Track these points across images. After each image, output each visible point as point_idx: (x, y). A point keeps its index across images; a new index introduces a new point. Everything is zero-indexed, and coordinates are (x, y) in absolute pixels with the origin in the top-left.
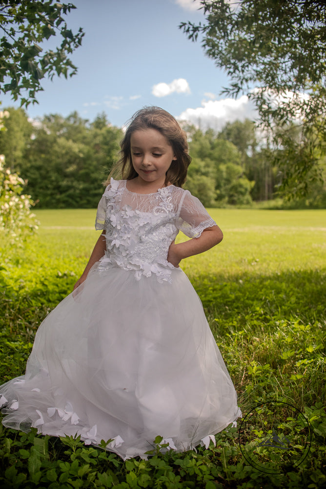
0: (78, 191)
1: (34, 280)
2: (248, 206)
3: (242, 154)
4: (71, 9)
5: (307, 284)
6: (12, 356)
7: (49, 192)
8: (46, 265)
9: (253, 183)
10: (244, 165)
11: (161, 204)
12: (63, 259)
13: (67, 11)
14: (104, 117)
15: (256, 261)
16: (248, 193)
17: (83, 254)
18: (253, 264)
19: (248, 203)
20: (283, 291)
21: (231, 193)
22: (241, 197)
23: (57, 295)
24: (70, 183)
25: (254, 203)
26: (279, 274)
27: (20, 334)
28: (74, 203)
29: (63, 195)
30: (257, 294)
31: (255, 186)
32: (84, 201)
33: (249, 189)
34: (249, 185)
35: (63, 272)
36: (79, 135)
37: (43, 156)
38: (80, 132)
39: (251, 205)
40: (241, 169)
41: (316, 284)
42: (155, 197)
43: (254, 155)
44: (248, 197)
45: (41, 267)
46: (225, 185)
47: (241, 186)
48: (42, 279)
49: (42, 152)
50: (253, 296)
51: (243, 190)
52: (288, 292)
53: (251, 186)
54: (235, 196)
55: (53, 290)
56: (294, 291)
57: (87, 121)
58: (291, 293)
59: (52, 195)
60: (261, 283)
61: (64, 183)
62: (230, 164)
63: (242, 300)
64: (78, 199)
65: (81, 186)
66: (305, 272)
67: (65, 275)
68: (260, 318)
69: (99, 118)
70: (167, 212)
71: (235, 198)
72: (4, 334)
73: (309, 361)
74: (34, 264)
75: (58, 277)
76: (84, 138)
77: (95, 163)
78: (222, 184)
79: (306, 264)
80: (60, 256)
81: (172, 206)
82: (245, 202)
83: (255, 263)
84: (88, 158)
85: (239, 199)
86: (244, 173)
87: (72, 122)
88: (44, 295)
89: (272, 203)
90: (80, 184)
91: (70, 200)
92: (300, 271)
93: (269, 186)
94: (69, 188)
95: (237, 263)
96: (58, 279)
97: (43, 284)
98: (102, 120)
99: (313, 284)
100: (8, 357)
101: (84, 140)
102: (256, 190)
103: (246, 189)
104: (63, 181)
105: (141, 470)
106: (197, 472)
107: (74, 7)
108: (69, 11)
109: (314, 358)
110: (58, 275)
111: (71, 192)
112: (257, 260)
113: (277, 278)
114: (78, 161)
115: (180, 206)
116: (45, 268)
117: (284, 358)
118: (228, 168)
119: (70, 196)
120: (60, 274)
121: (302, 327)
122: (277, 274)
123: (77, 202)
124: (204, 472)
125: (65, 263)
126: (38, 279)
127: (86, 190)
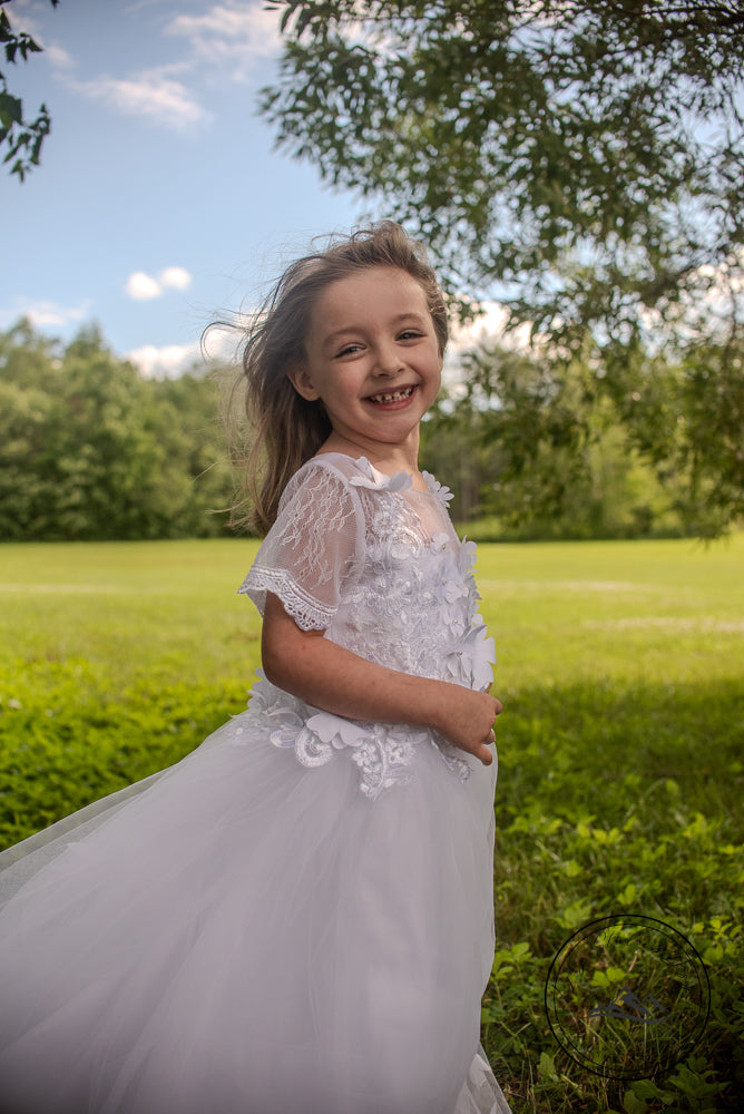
0: (26, 501)
4: (28, 52)
13: (18, 52)
14: (96, 332)
28: (17, 529)
36: (36, 373)
57: (56, 341)
65: (35, 489)
69: (82, 335)
76: (48, 379)
77: (67, 436)
84: (53, 426)
87: (19, 340)
90: (32, 484)
91: (8, 523)
98: (90, 340)
99: (603, 720)
101: (47, 384)
107: (34, 47)
108: (25, 56)
114: (30, 431)
117: (567, 925)
119: (7, 513)
121: (601, 835)
123: (23, 526)
127: (46, 498)
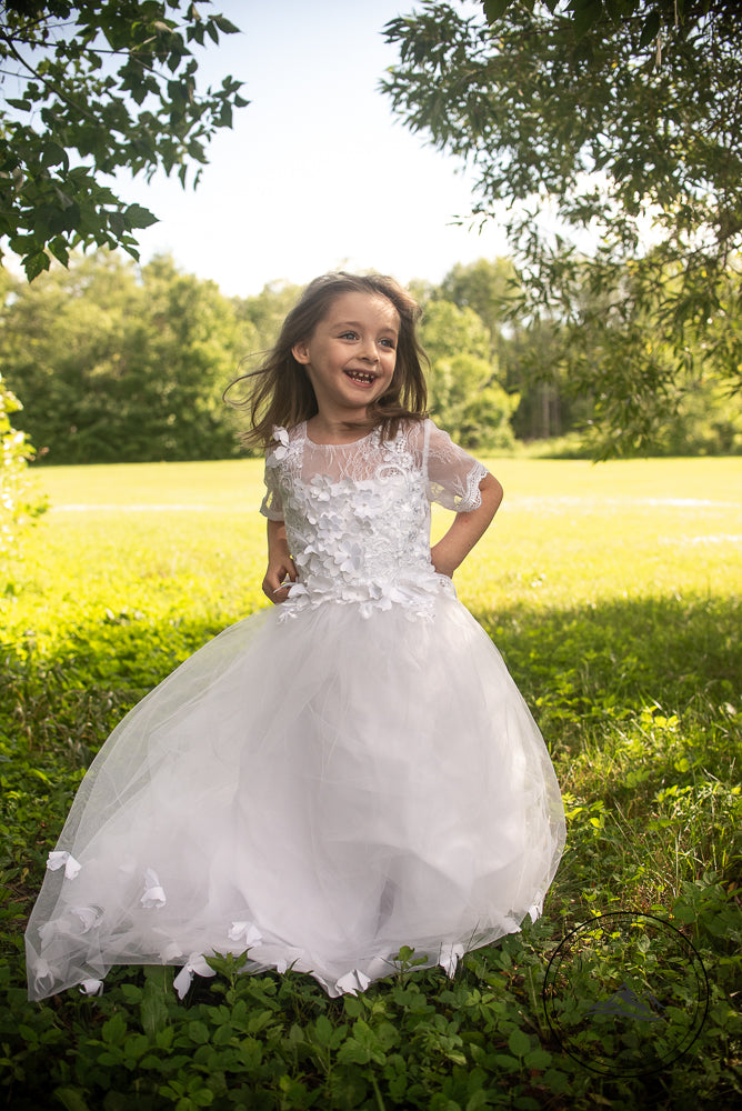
0: (117, 423)
1: (54, 630)
2: (505, 452)
3: (492, 336)
5: (658, 628)
6: (46, 799)
7: (50, 426)
8: (74, 596)
9: (516, 400)
10: (496, 359)
11: (387, 458)
12: (111, 581)
15: (540, 579)
16: (504, 422)
17: (154, 571)
18: (534, 585)
19: (505, 445)
20: (608, 643)
21: (467, 423)
22: (488, 430)
23: (116, 663)
24: (98, 405)
25: (518, 445)
26: (594, 606)
27: (52, 750)
28: (110, 449)
29: (84, 433)
30: (553, 651)
31: (520, 407)
32: (134, 447)
33: (508, 414)
34: (507, 403)
35: (118, 611)
36: (118, 294)
37: (35, 342)
38: (121, 287)
39: (512, 449)
40: (488, 368)
41: (677, 626)
42: (372, 446)
43: (517, 336)
44: (505, 430)
45: (65, 600)
46: (451, 403)
47: (488, 405)
48: (73, 628)
49: (32, 333)
50: (546, 656)
51: (493, 415)
52: (619, 644)
53: (510, 406)
54: (475, 430)
55: (102, 651)
56: (630, 643)
58: (625, 648)
59: (58, 431)
60: (558, 626)
61: (84, 405)
62: (464, 357)
63: (522, 664)
64: (119, 442)
65: (125, 412)
66: (650, 602)
67: (123, 616)
68: (569, 703)
70: (405, 472)
71: (477, 435)
72: (15, 752)
73: (683, 791)
74: (46, 593)
75: (107, 621)
76: (131, 300)
77: (154, 356)
78: (444, 402)
79: (652, 583)
80: (100, 573)
81: (411, 458)
82: (498, 442)
83: (540, 583)
85: (484, 436)
86: (494, 377)
88: (86, 663)
89: (560, 445)
90: (122, 407)
91: (101, 444)
92: (639, 598)
93: (551, 405)
94: (96, 415)
95: (498, 582)
96: (109, 627)
97: (76, 640)
99: (672, 628)
100: (37, 800)
101: (128, 306)
102: (522, 416)
103: (501, 414)
104: (80, 399)
105: (377, 1014)
106: (486, 1015)
109: (692, 784)
110: (108, 618)
111: (103, 423)
112: (543, 576)
113: (592, 615)
115: (426, 455)
116: (74, 602)
117: (629, 786)
118: (457, 365)
119: (99, 435)
120: (112, 617)
121: (660, 721)
122: (590, 607)
123: (116, 448)
124: (500, 1014)
125: (117, 591)
126: (63, 627)
127: (136, 420)
